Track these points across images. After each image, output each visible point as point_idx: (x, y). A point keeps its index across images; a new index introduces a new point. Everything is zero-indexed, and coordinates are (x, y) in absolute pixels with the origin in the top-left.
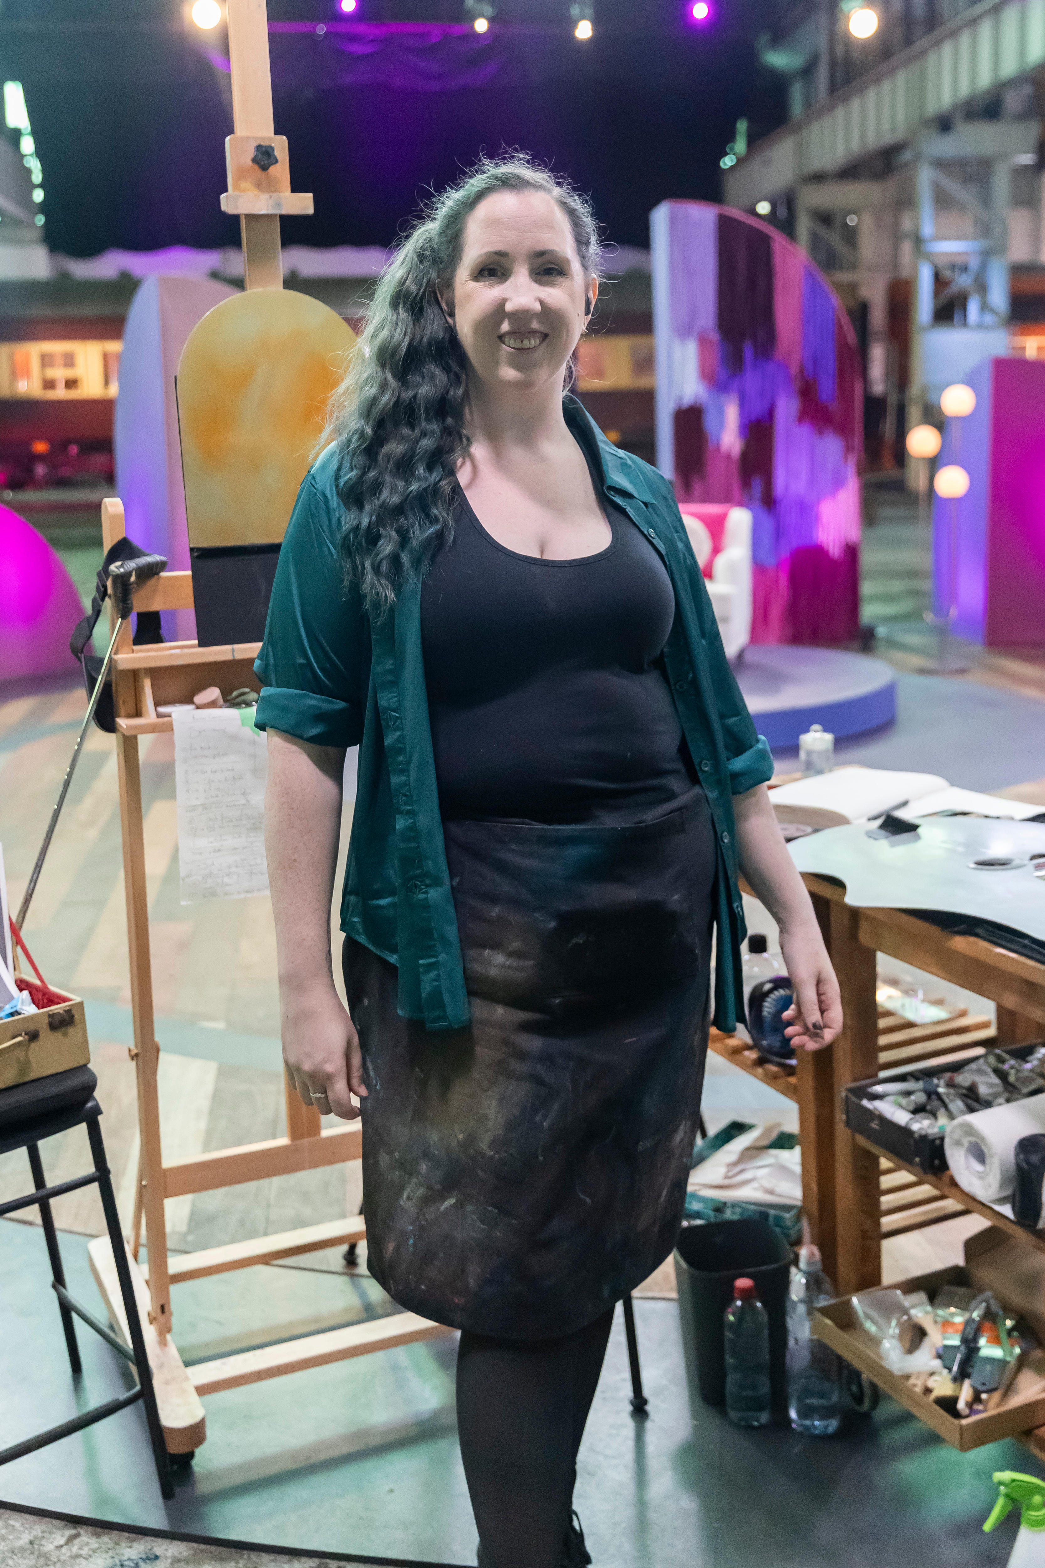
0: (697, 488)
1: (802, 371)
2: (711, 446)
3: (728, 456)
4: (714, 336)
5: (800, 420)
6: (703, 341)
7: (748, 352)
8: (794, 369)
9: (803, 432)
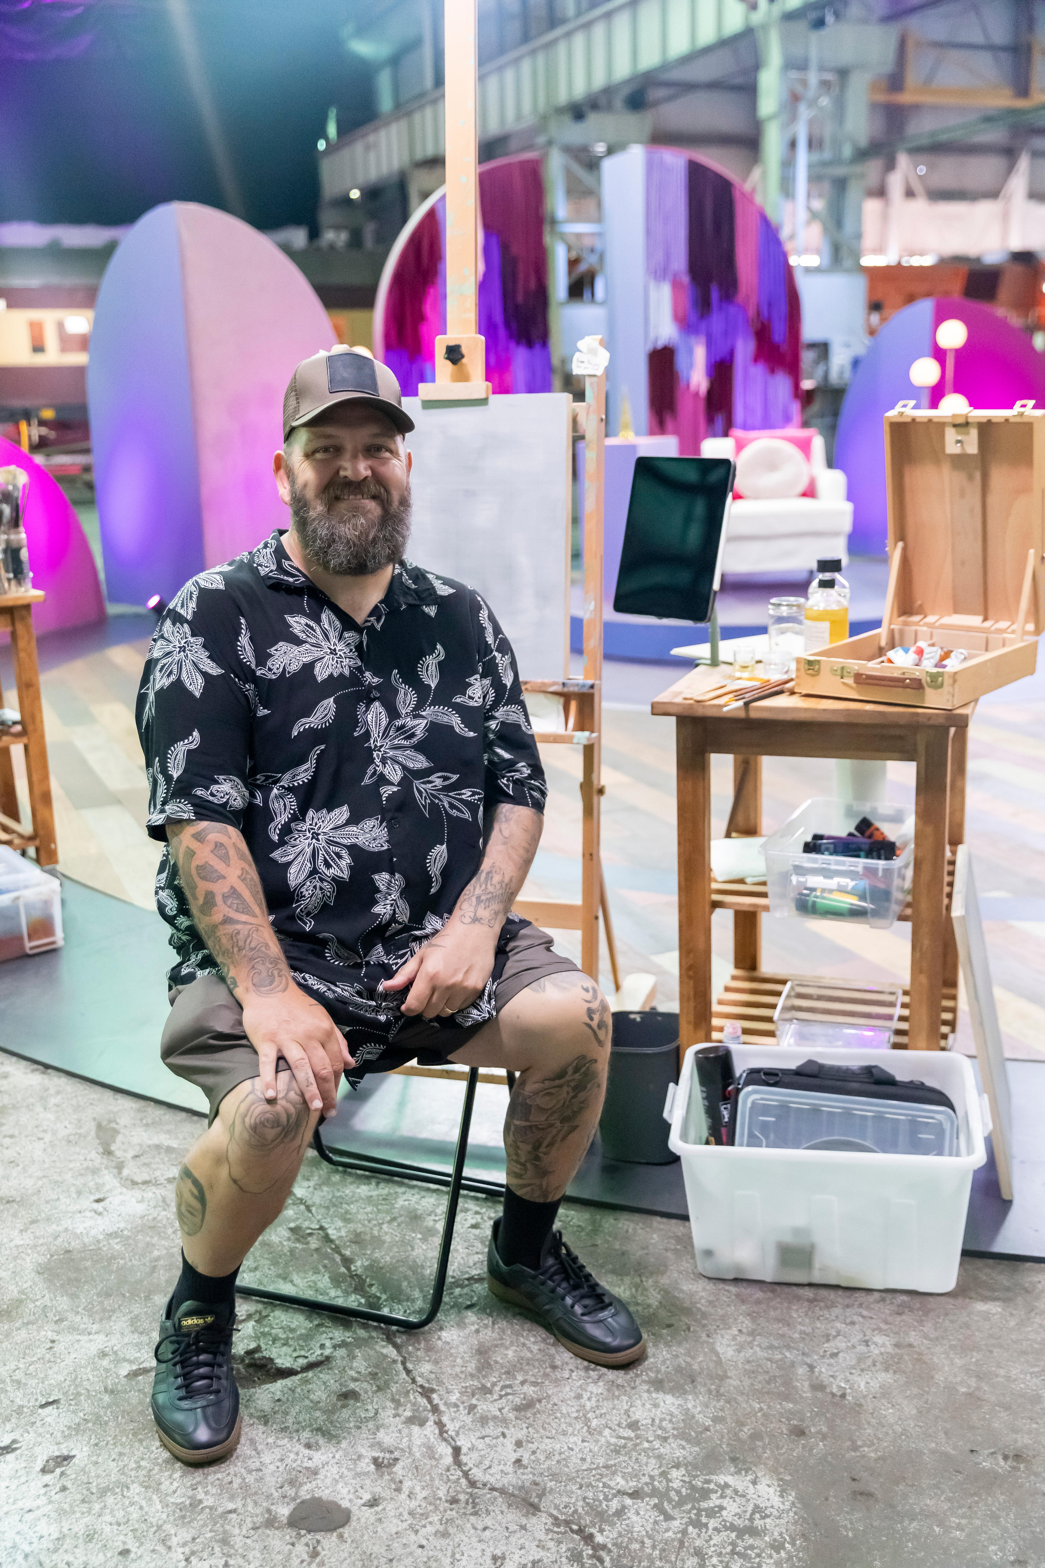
0: (669, 424)
1: (758, 314)
2: (683, 384)
3: (697, 394)
4: (686, 279)
5: (756, 360)
6: (676, 285)
7: (715, 295)
8: (752, 312)
9: (758, 371)
